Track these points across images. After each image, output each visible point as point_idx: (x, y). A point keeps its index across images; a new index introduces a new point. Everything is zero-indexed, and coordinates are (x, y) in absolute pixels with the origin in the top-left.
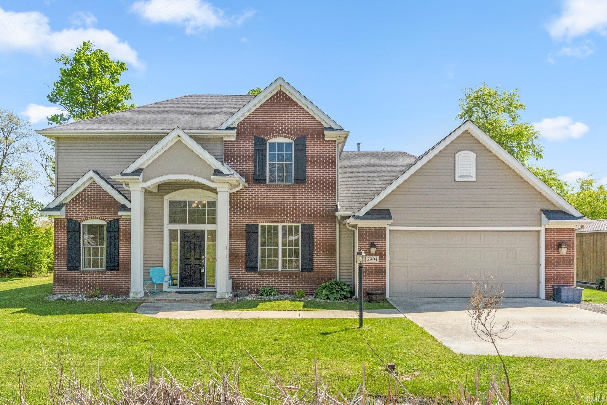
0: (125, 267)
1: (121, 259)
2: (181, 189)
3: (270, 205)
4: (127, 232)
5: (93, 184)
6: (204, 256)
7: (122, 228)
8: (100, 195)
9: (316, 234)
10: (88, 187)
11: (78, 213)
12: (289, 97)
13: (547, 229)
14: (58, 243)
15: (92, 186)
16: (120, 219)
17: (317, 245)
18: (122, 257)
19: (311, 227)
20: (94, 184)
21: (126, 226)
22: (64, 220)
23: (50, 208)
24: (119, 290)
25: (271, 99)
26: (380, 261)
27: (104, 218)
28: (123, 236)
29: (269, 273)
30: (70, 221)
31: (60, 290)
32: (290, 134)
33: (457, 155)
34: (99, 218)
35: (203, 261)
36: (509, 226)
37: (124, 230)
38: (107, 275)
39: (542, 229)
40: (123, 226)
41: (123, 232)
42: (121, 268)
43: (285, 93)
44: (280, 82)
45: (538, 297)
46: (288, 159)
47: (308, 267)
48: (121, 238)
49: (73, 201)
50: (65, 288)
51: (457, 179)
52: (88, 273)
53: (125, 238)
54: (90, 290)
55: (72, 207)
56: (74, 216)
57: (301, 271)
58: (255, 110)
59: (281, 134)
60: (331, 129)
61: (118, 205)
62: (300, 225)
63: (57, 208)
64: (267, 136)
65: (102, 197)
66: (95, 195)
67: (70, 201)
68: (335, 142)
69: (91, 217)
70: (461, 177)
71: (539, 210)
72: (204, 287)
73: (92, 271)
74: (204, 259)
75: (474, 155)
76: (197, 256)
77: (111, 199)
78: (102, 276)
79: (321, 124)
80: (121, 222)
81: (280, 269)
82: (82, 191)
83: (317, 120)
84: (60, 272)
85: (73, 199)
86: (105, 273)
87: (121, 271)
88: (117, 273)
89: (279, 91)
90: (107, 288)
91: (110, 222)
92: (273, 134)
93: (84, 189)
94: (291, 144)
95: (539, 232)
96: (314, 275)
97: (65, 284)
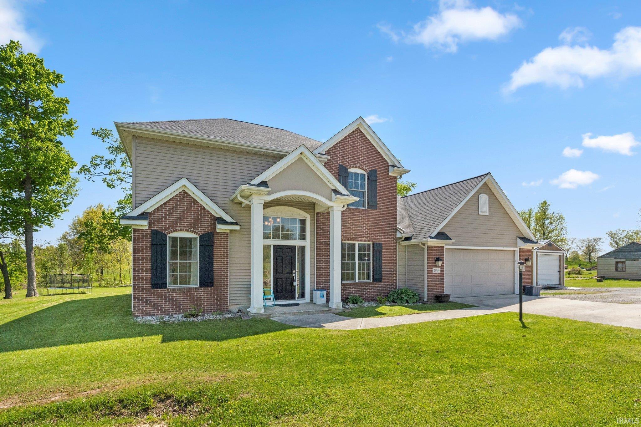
0: (220, 283)
1: (216, 275)
2: (277, 206)
3: (351, 226)
4: (222, 246)
5: (182, 193)
6: (295, 270)
7: (217, 243)
8: (192, 206)
9: (384, 251)
10: (176, 196)
11: (165, 223)
12: (364, 135)
13: (520, 249)
14: (138, 258)
15: (181, 195)
16: (215, 232)
17: (384, 260)
18: (217, 273)
19: (380, 245)
20: (184, 195)
21: (221, 240)
22: (147, 232)
23: (132, 217)
24: (214, 307)
25: (351, 134)
26: (441, 272)
27: (196, 230)
28: (218, 250)
29: (351, 284)
30: (154, 233)
31: (142, 311)
32: (365, 166)
33: (480, 196)
34: (191, 231)
35: (294, 275)
36: (503, 247)
37: (218, 244)
38: (200, 291)
39: (517, 249)
40: (218, 240)
41: (218, 246)
42: (215, 284)
43: (361, 131)
44: (360, 121)
45: (514, 293)
46: (362, 186)
47: (378, 278)
48: (215, 252)
49: (157, 210)
50: (148, 308)
51: (480, 213)
52: (178, 290)
53: (220, 252)
54: (179, 309)
55: (157, 217)
56: (159, 228)
57: (373, 282)
58: (339, 142)
59: (358, 165)
60: (393, 166)
61: (212, 218)
62: (371, 243)
63: (140, 217)
64: (349, 166)
65: (194, 208)
66: (185, 206)
67: (155, 210)
68: (396, 177)
69: (181, 229)
70: (482, 212)
71: (516, 236)
72: (295, 299)
73: (182, 288)
74: (295, 273)
75: (488, 197)
76: (288, 270)
77: (204, 211)
78: (194, 294)
79: (386, 161)
80: (216, 236)
81: (357, 281)
82: (169, 200)
83: (384, 158)
84: (141, 291)
85: (158, 208)
86: (198, 289)
87: (215, 287)
88: (212, 289)
89: (357, 129)
90: (199, 306)
91: (204, 235)
92: (353, 164)
93: (172, 198)
94: (365, 175)
95: (514, 251)
96: (382, 285)
97: (148, 304)
